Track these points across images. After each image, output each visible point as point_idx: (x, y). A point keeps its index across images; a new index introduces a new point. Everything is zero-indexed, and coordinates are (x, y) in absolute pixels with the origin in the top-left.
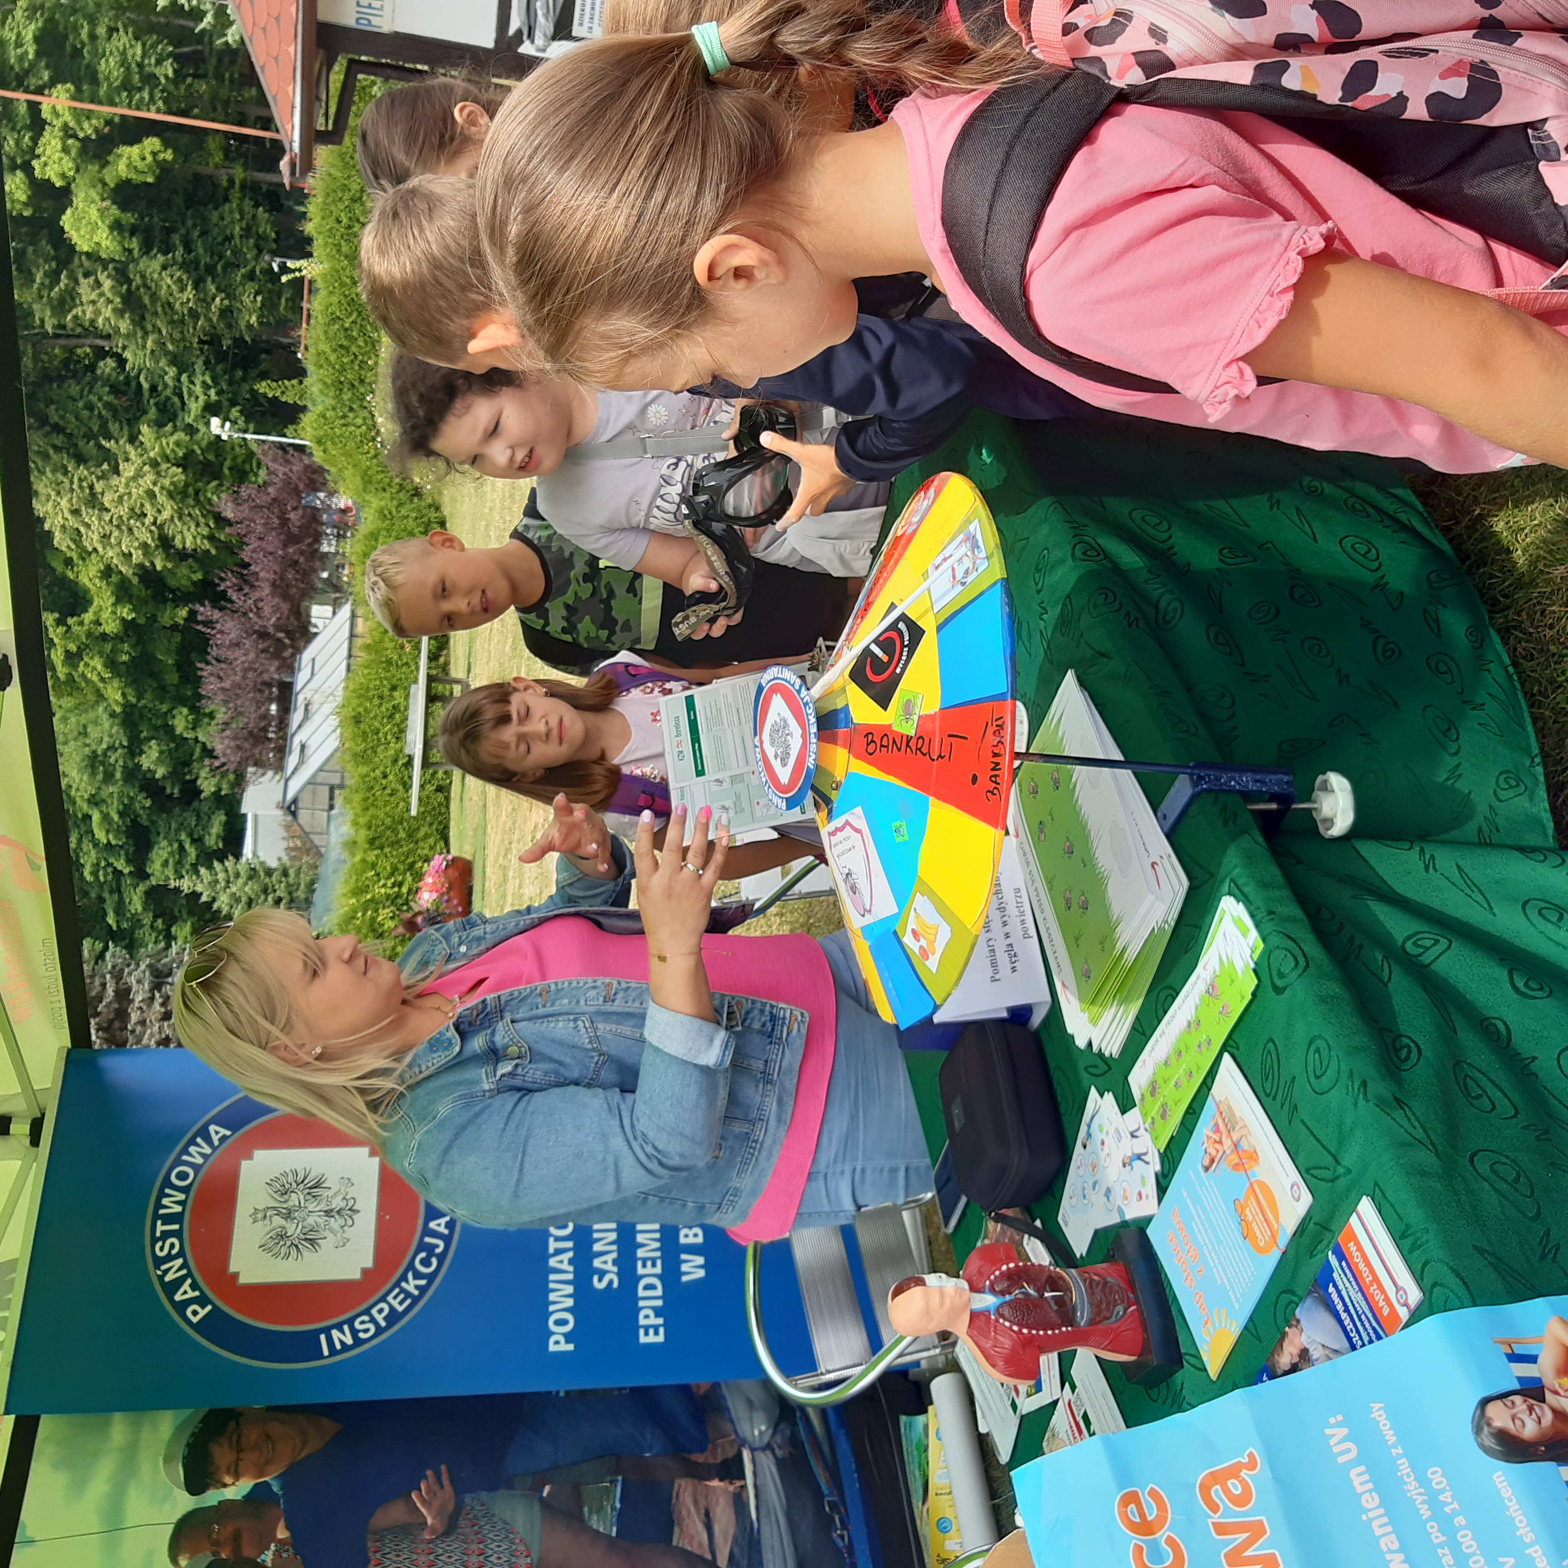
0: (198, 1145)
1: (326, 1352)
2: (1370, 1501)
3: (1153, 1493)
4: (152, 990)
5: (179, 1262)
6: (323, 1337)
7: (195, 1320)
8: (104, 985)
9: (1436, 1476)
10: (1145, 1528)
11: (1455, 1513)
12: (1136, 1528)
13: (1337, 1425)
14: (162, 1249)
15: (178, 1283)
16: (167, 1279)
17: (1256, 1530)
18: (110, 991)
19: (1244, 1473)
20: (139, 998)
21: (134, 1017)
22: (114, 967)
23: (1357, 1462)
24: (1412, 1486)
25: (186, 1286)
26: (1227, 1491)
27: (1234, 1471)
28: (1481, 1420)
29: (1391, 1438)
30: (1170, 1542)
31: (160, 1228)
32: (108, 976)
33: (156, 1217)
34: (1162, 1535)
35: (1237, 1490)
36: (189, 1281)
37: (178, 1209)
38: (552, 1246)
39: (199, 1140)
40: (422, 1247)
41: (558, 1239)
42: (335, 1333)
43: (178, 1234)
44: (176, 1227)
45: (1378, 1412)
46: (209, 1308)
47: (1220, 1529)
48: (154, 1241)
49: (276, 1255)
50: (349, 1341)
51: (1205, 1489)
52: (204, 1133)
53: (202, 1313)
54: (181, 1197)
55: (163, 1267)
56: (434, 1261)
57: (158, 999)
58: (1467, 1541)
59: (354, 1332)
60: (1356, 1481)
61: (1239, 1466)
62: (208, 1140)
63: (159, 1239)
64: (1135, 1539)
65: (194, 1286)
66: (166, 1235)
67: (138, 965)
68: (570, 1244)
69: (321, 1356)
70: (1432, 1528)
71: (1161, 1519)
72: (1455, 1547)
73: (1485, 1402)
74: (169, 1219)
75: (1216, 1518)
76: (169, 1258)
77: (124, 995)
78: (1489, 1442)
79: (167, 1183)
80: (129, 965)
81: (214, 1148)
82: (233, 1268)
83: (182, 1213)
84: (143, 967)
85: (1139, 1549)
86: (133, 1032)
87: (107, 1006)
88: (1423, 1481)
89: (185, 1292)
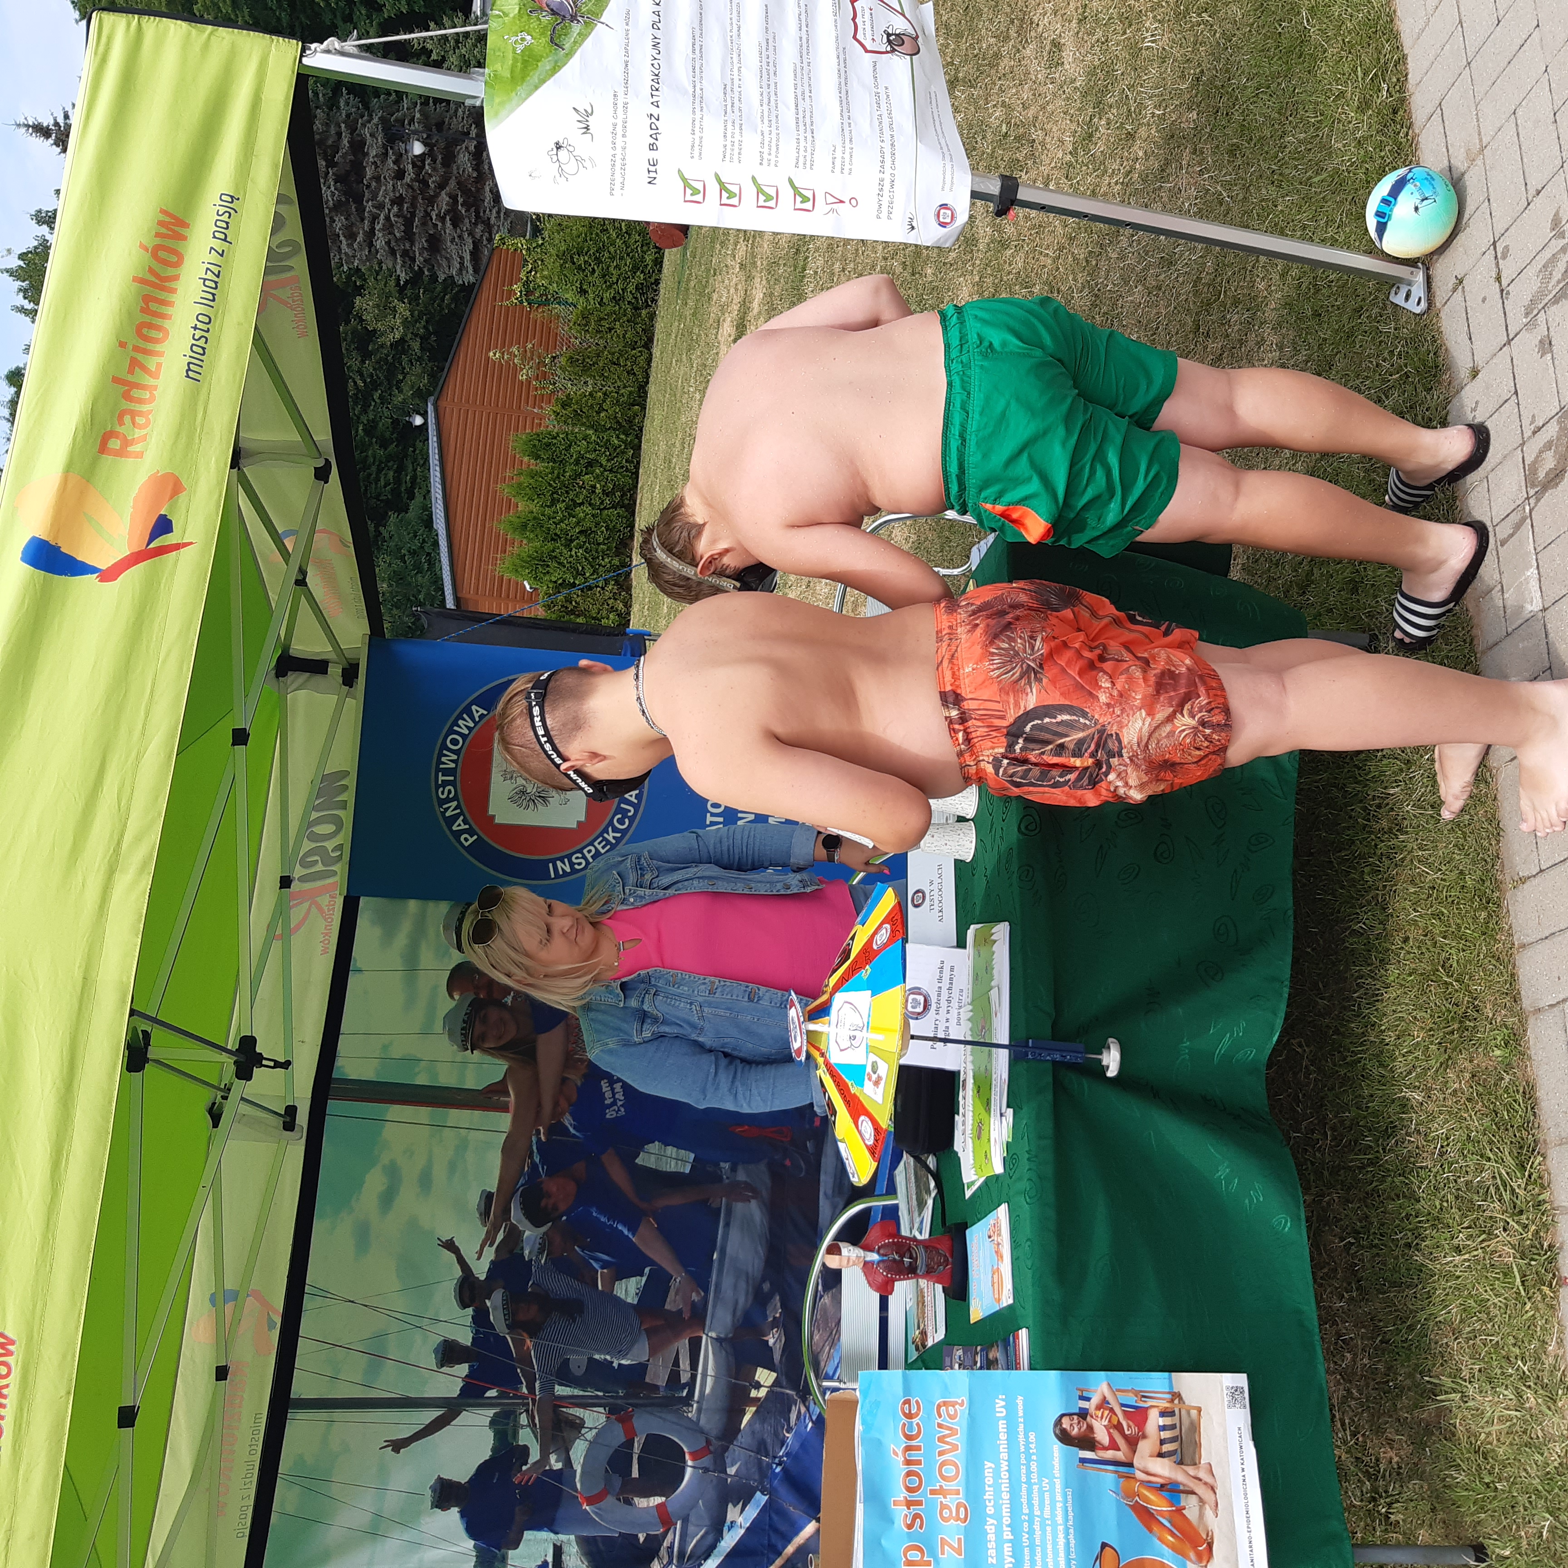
0: (464, 720)
1: (553, 876)
2: (1003, 1437)
3: (917, 1402)
4: (385, 147)
5: (454, 804)
6: (551, 865)
7: (466, 844)
8: (339, 134)
9: (1032, 1436)
10: (909, 1416)
11: (1033, 1454)
12: (905, 1414)
13: (1002, 1400)
14: (443, 793)
15: (455, 818)
16: (448, 814)
17: (954, 1432)
18: (345, 142)
19: (957, 1407)
20: (373, 153)
21: (369, 172)
22: (348, 116)
23: (1003, 1418)
24: (1021, 1436)
25: (460, 821)
26: (947, 1411)
27: (953, 1404)
28: (1058, 1422)
29: (1021, 1414)
30: (918, 1424)
31: (441, 778)
32: (343, 125)
33: (438, 770)
34: (915, 1421)
35: (952, 1413)
36: (462, 818)
37: (453, 765)
38: (709, 819)
39: (465, 716)
40: (619, 810)
41: (713, 815)
42: (559, 863)
43: (453, 783)
44: (452, 778)
45: (1020, 1400)
46: (475, 837)
47: (940, 1426)
48: (437, 787)
49: (520, 806)
50: (568, 869)
51: (939, 1407)
52: (468, 711)
53: (471, 840)
54: (455, 757)
55: (445, 806)
56: (627, 821)
57: (392, 157)
58: (1034, 1466)
59: (572, 864)
60: (1001, 1426)
61: (957, 1403)
62: (472, 718)
63: (440, 786)
64: (904, 1420)
65: (465, 822)
66: (445, 783)
67: (371, 116)
68: (721, 819)
69: (549, 878)
70: (1023, 1456)
71: (917, 1414)
72: (1028, 1467)
73: (1062, 1416)
74: (446, 772)
75: (939, 1421)
76: (448, 800)
77: (358, 146)
78: (1058, 1432)
79: (444, 746)
80: (362, 116)
81: (476, 723)
82: (491, 812)
83: (455, 769)
84: (376, 120)
85: (904, 1425)
86: (368, 187)
87: (344, 156)
88: (1026, 1436)
89: (459, 825)
